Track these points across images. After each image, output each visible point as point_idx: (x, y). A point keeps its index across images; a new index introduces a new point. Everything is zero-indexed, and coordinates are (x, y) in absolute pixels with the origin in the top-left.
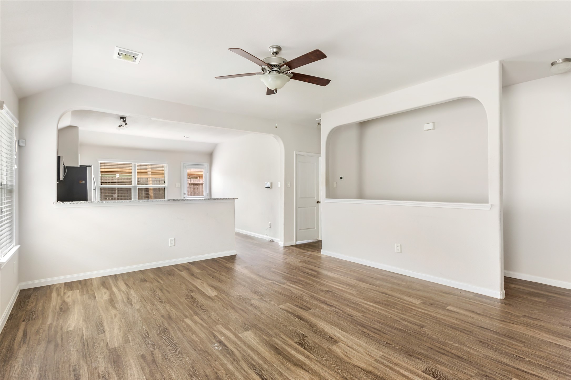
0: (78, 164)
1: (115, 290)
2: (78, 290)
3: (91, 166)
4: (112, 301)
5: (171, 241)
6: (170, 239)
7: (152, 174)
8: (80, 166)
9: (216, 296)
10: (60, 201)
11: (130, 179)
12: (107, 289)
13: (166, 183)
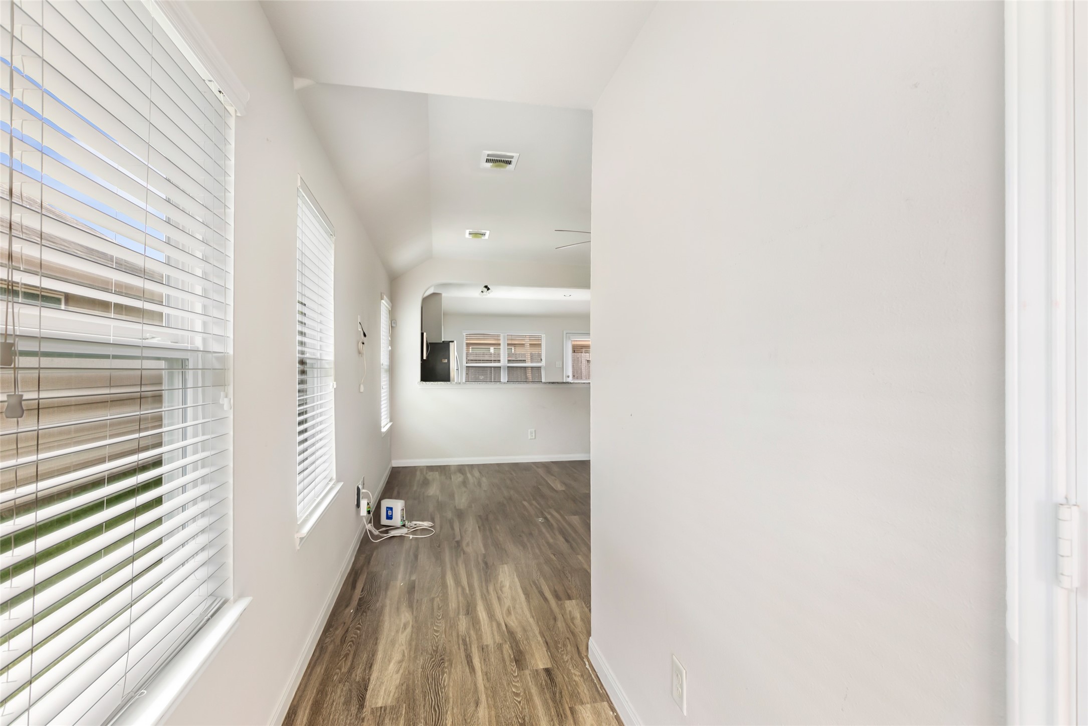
0: (441, 339)
1: (469, 475)
2: (437, 473)
3: (453, 342)
4: (465, 483)
5: (531, 433)
6: (529, 431)
7: (530, 347)
8: (443, 342)
9: (564, 491)
10: (423, 381)
11: (499, 355)
12: (463, 474)
13: (543, 360)
